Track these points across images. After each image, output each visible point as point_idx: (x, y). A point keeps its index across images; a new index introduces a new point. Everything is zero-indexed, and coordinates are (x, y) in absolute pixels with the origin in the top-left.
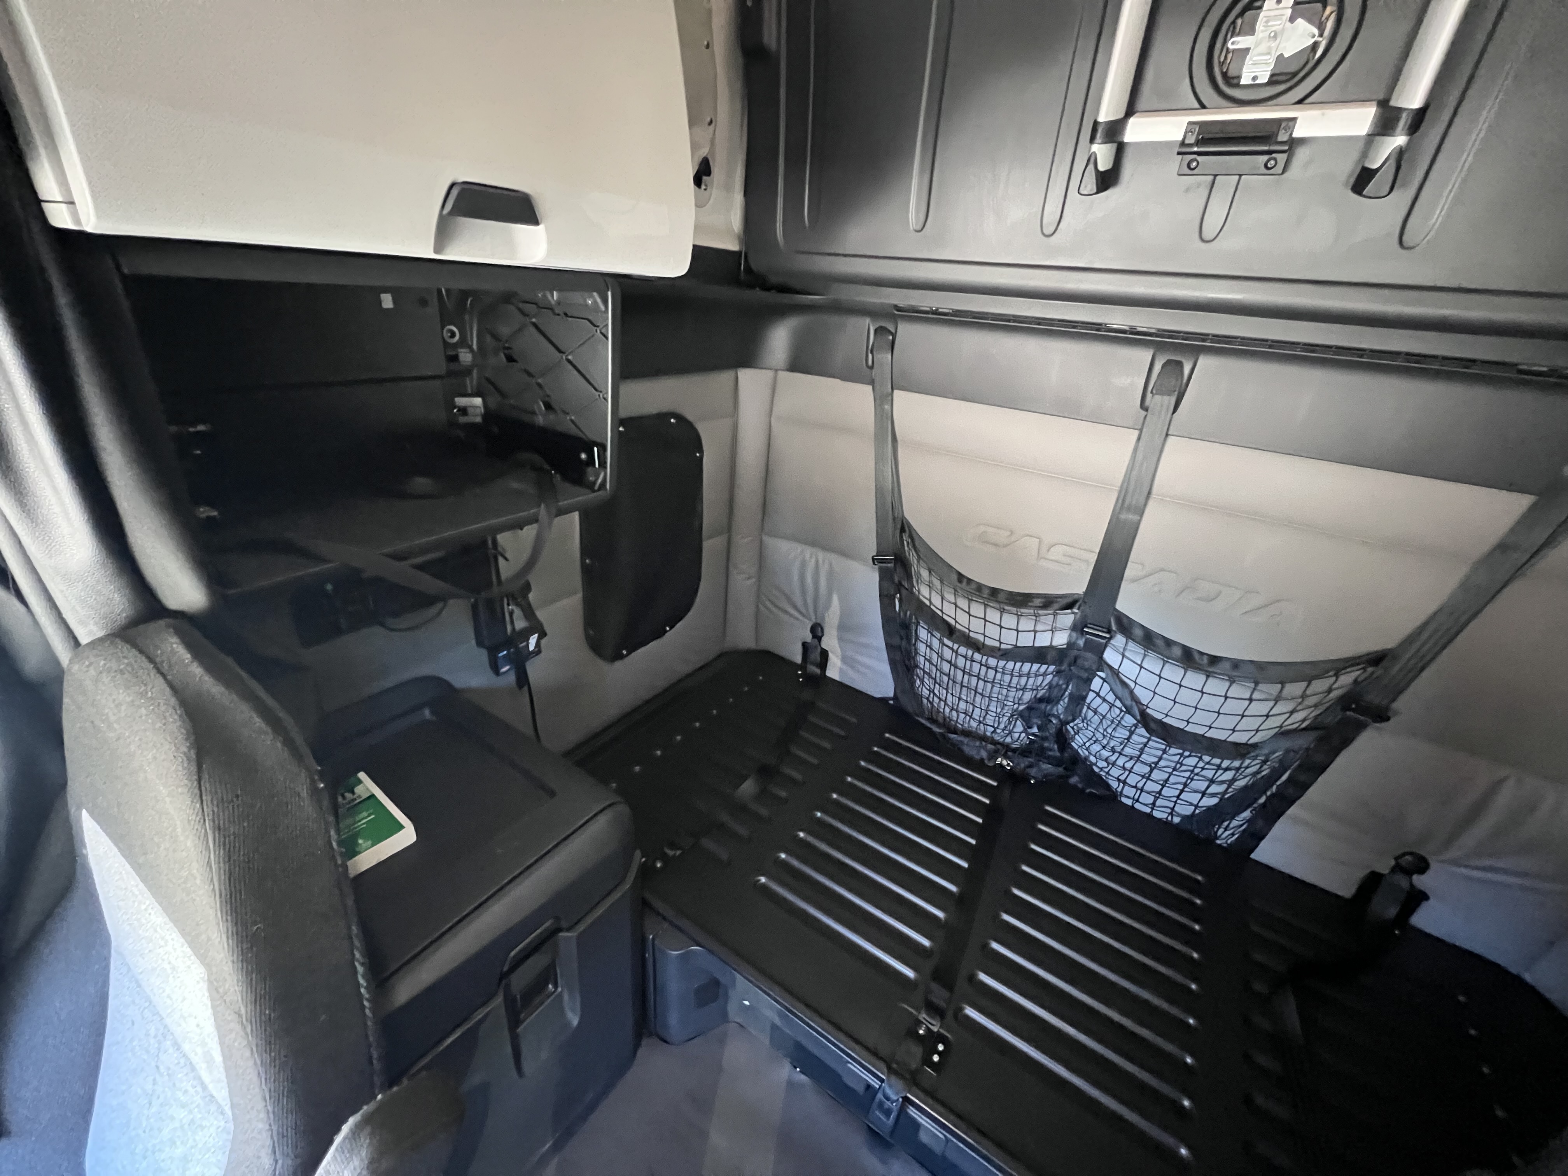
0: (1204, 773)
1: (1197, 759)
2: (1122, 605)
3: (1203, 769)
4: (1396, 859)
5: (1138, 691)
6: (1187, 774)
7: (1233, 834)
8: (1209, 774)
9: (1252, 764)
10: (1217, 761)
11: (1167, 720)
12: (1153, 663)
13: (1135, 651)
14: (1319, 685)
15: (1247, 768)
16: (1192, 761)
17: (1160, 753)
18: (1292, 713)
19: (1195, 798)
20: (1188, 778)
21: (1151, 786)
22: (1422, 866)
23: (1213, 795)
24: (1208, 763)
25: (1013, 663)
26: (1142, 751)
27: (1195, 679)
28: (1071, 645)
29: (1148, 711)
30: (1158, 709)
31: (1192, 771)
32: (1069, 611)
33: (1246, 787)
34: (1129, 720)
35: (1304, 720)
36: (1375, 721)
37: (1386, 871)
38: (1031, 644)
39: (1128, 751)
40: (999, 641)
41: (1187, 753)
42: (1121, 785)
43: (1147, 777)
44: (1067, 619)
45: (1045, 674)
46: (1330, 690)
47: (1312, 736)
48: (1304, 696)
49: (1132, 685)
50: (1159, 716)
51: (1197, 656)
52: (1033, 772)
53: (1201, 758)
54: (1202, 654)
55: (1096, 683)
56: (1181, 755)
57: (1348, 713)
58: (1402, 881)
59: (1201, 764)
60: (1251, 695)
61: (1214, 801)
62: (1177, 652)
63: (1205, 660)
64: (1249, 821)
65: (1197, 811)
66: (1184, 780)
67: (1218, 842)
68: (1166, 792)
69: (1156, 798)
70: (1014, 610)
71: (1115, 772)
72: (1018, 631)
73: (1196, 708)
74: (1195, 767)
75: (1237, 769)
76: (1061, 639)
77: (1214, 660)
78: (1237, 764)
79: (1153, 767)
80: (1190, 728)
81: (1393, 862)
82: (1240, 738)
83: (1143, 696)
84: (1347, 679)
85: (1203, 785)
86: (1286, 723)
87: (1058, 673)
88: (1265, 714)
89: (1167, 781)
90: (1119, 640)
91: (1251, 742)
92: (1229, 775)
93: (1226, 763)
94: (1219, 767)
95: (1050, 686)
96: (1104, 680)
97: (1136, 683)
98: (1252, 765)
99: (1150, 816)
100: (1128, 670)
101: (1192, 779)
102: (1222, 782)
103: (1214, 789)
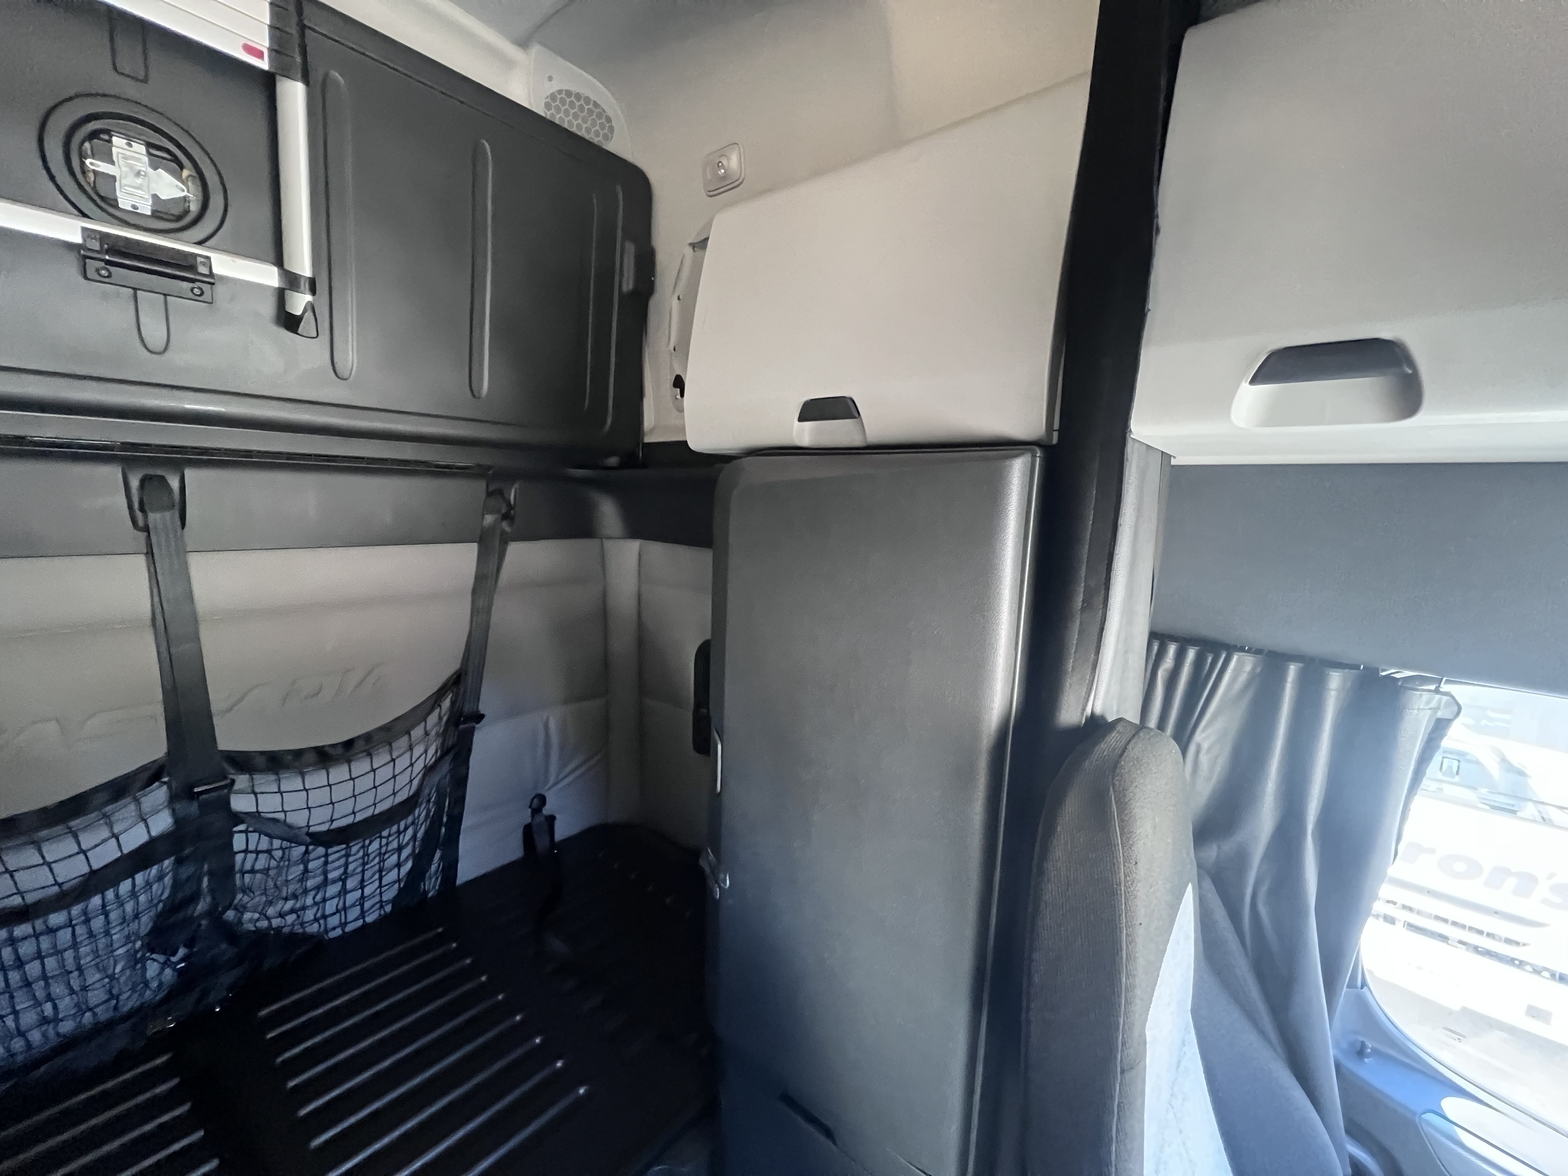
0: (390, 848)
1: (379, 839)
2: (225, 743)
3: (387, 844)
4: (530, 807)
5: (292, 819)
6: (377, 860)
7: (437, 879)
8: (395, 845)
9: (421, 810)
10: (394, 829)
11: (336, 825)
12: (290, 782)
13: (265, 782)
14: (433, 718)
15: (419, 816)
16: (375, 845)
17: (343, 861)
18: (426, 751)
19: (392, 876)
20: (379, 863)
21: (352, 898)
22: (542, 799)
23: (407, 859)
24: (390, 835)
25: (100, 895)
26: (325, 873)
27: (339, 773)
28: (178, 822)
29: (312, 829)
30: (320, 822)
31: (380, 854)
32: (157, 784)
33: (426, 833)
34: (298, 851)
35: (436, 752)
36: (478, 722)
37: (530, 820)
38: (119, 854)
39: (310, 883)
40: (56, 883)
41: (367, 842)
42: (322, 922)
43: (344, 892)
44: (159, 794)
45: (160, 878)
46: (440, 718)
47: (448, 758)
48: (427, 734)
49: (281, 816)
50: (324, 828)
51: (331, 751)
52: (212, 998)
53: (381, 837)
54: (333, 746)
55: (238, 841)
56: (363, 847)
57: (461, 727)
58: (539, 819)
59: (384, 841)
60: (391, 756)
61: (409, 864)
62: (311, 757)
63: (340, 750)
64: (442, 858)
65: (402, 885)
66: (377, 867)
67: (430, 895)
68: (368, 891)
69: (362, 905)
70: (59, 829)
71: (309, 915)
72: (84, 852)
73: (355, 796)
74: (381, 847)
75: (413, 823)
76: (162, 823)
77: (349, 744)
78: (410, 819)
79: (343, 879)
80: (359, 817)
81: (530, 810)
82: (401, 797)
83: (298, 819)
84: (446, 703)
85: (394, 859)
86: (426, 763)
87: (179, 862)
88: (409, 764)
89: (363, 881)
90: (242, 781)
91: (411, 793)
92: (410, 832)
93: (402, 825)
94: (399, 832)
95: (176, 885)
96: (246, 832)
97: (285, 812)
98: (421, 812)
99: (365, 926)
100: (269, 804)
101: (384, 861)
102: (407, 844)
103: (405, 853)
